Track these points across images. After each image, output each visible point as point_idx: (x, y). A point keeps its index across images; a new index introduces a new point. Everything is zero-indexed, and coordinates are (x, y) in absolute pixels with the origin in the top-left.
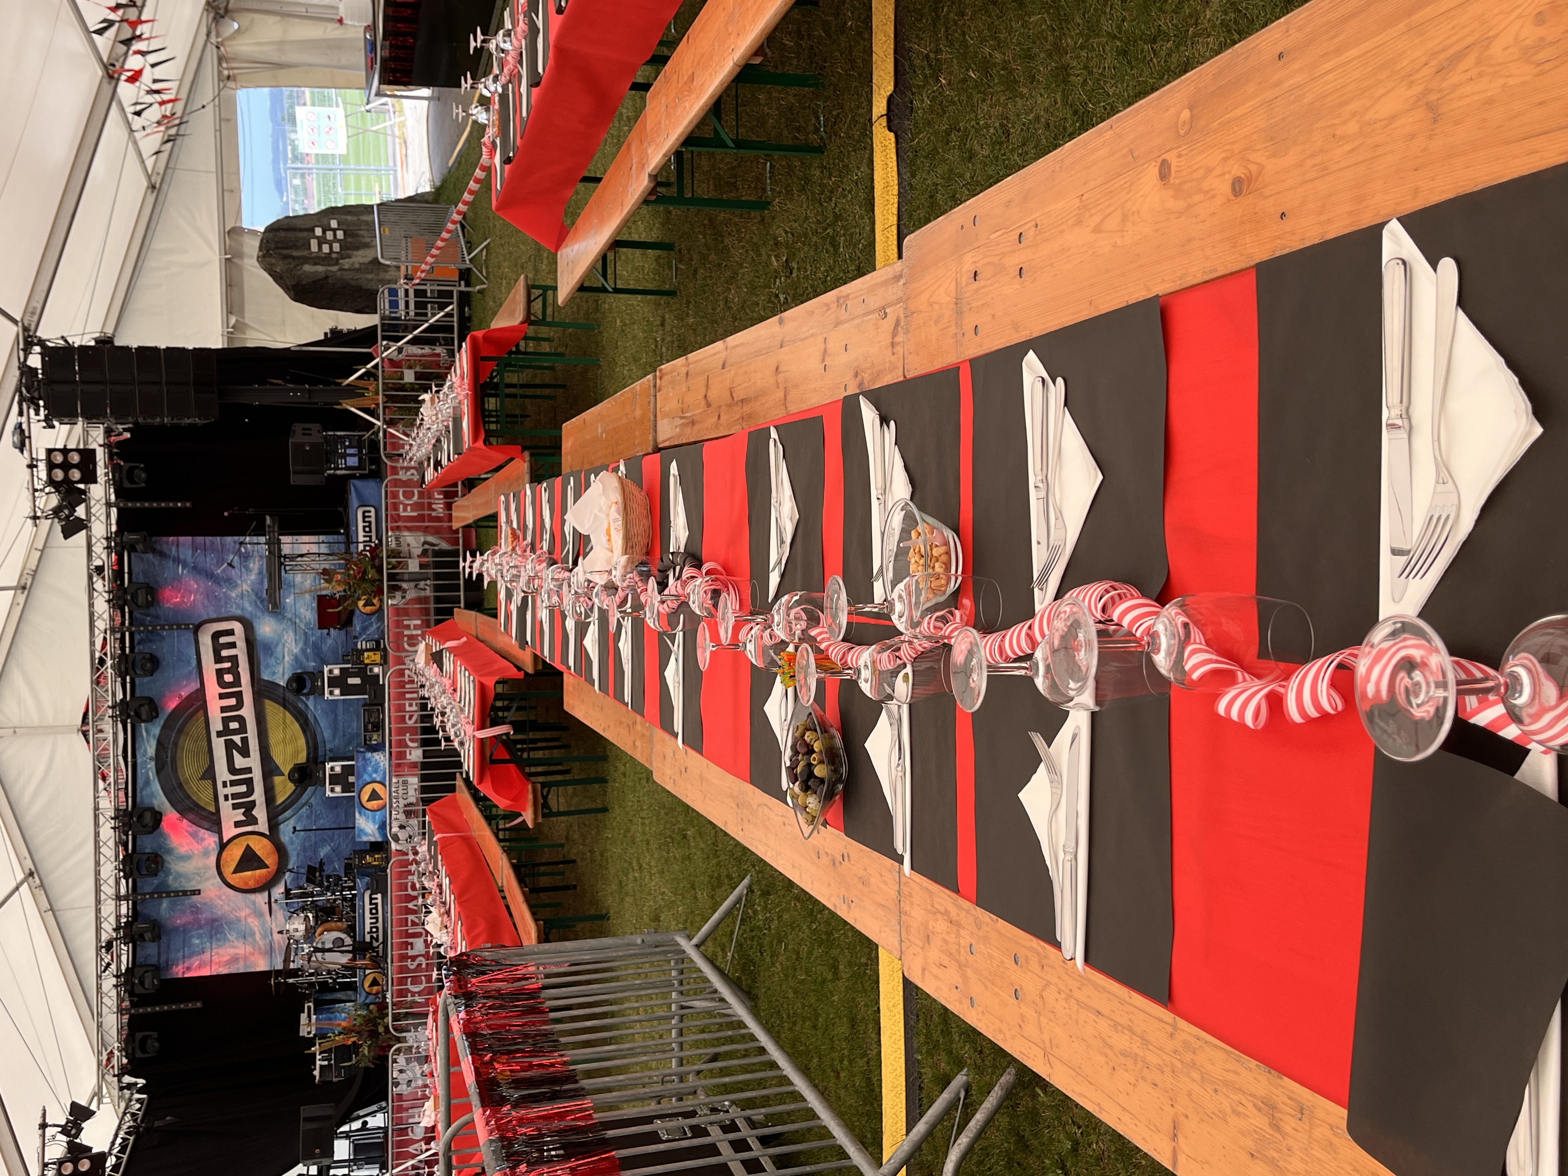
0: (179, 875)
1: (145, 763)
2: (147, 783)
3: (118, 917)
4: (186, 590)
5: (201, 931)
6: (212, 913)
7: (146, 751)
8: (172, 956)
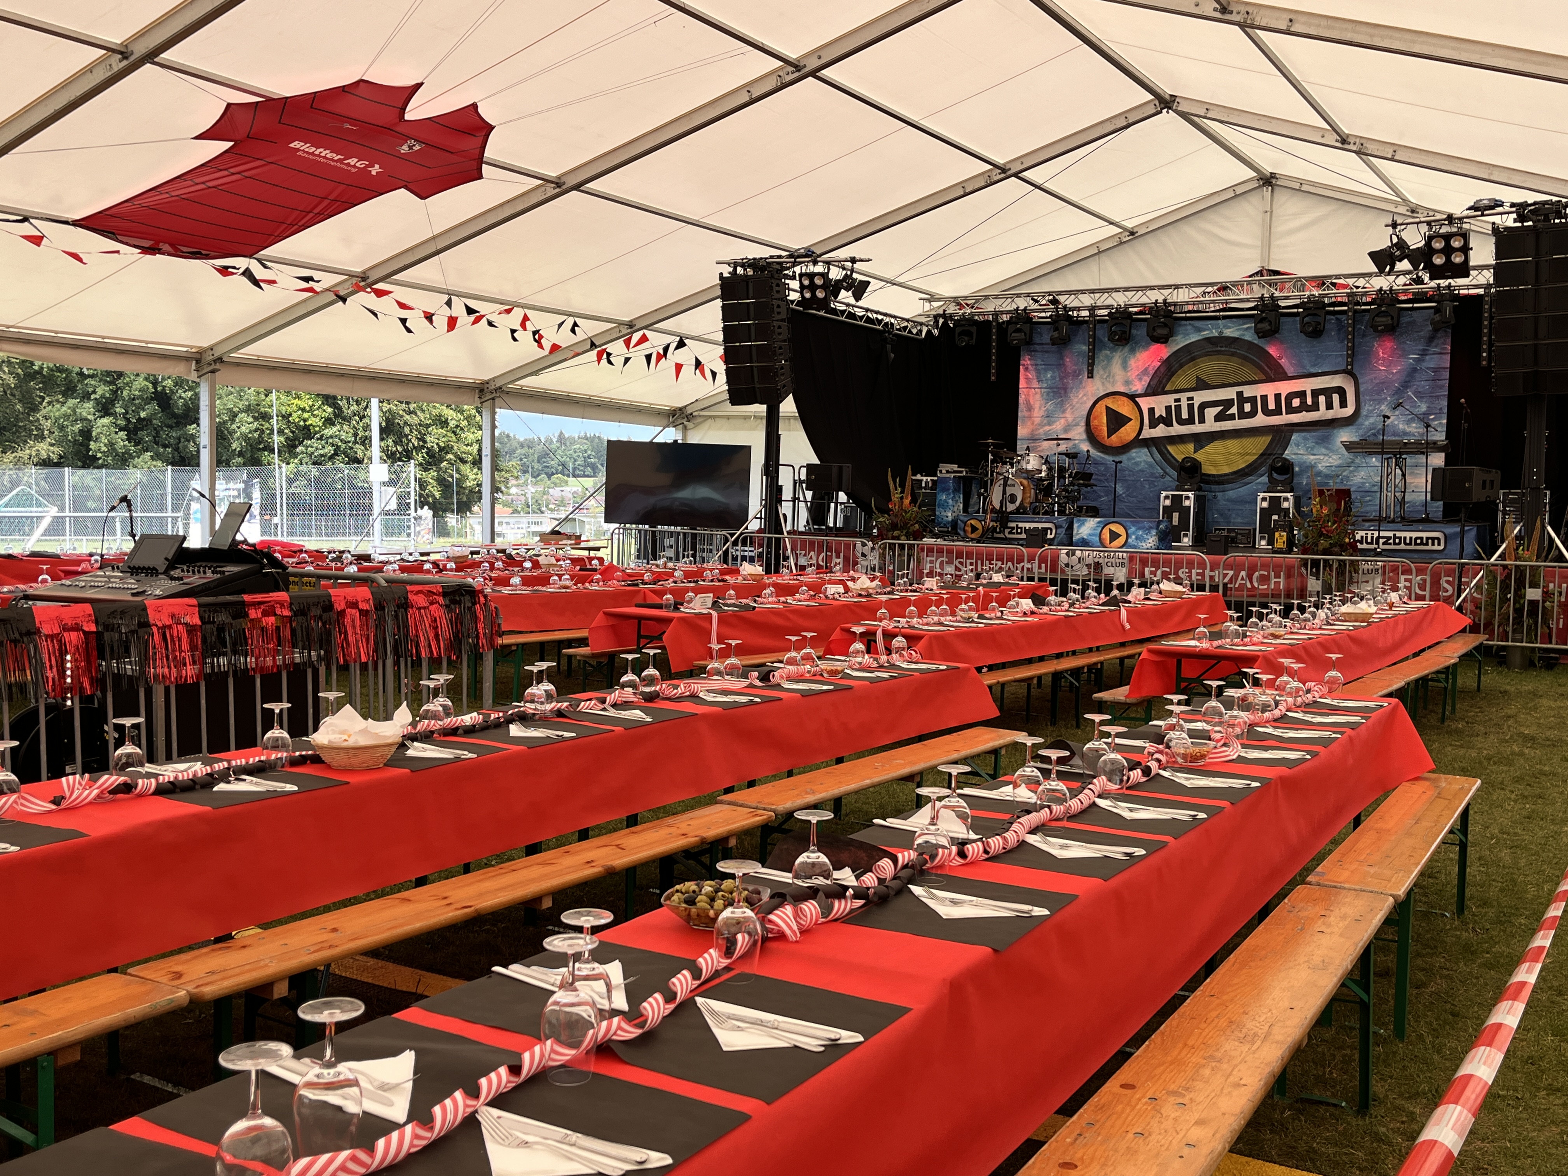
0: (1109, 359)
1: (1218, 328)
2: (1199, 330)
3: (1078, 309)
4: (1391, 362)
5: (1058, 379)
6: (1072, 388)
7: (1229, 328)
8: (1038, 355)
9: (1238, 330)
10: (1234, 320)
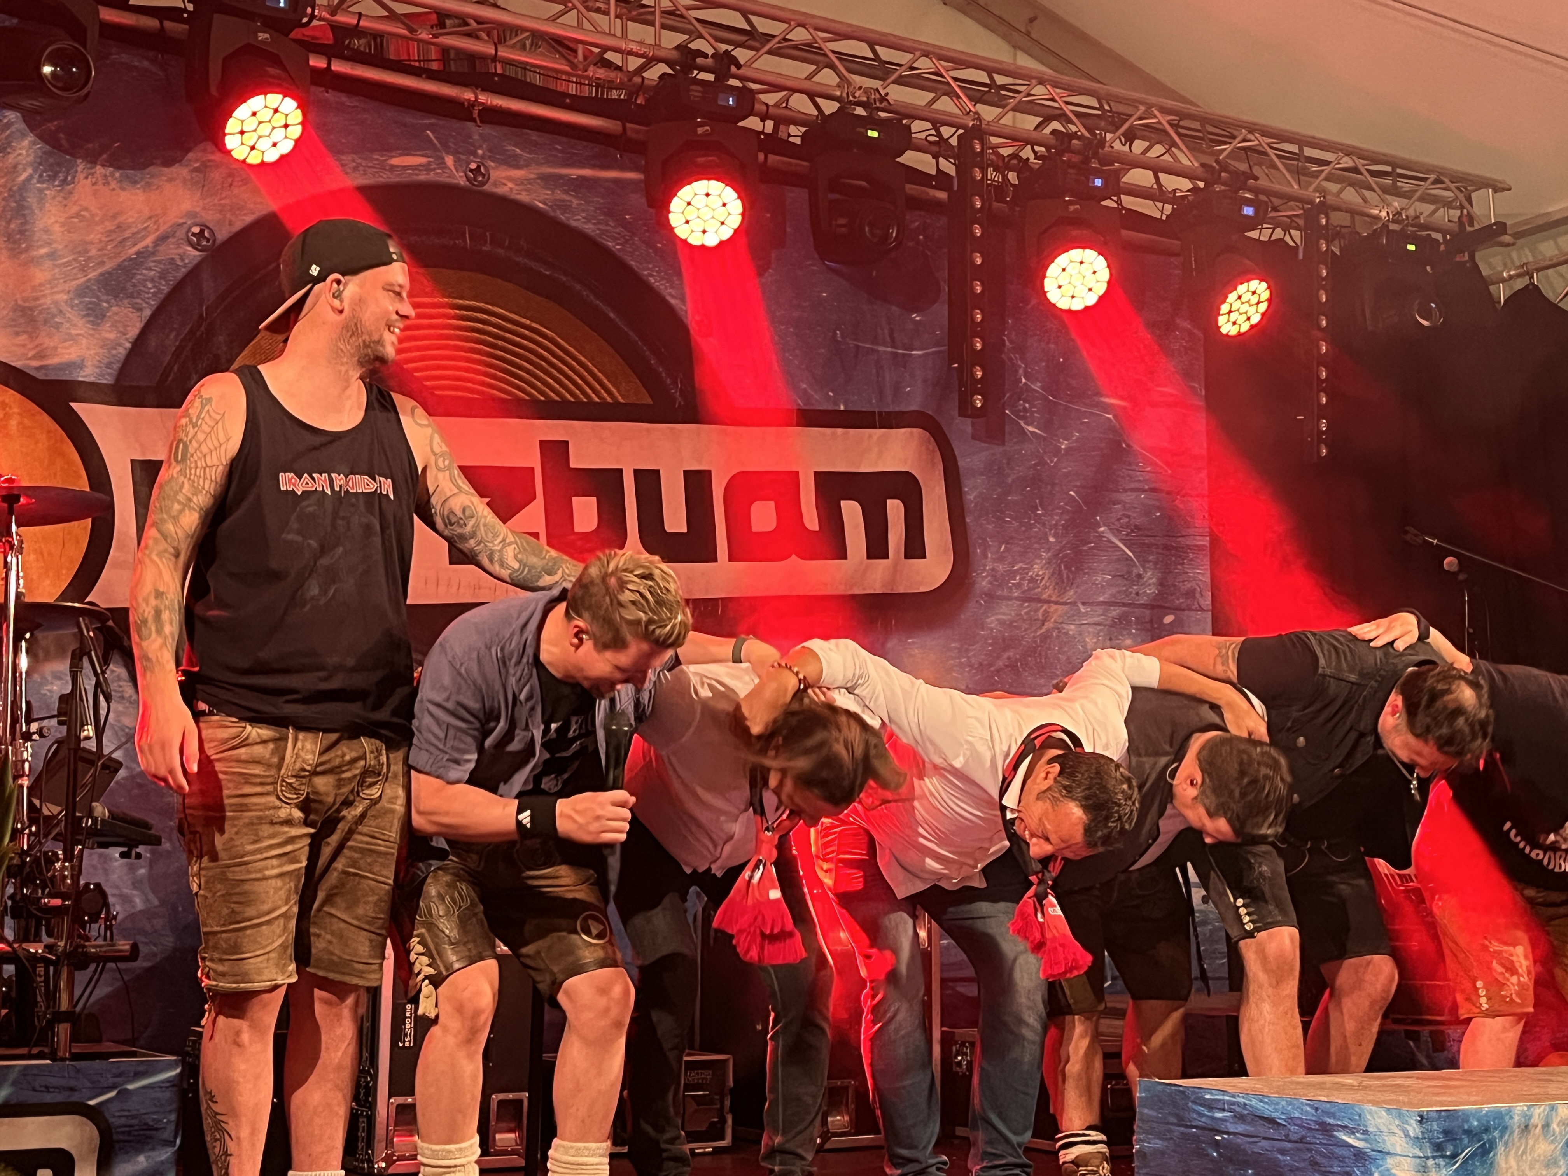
1: (465, 150)
7: (512, 162)
9: (546, 179)
10: (534, 136)
